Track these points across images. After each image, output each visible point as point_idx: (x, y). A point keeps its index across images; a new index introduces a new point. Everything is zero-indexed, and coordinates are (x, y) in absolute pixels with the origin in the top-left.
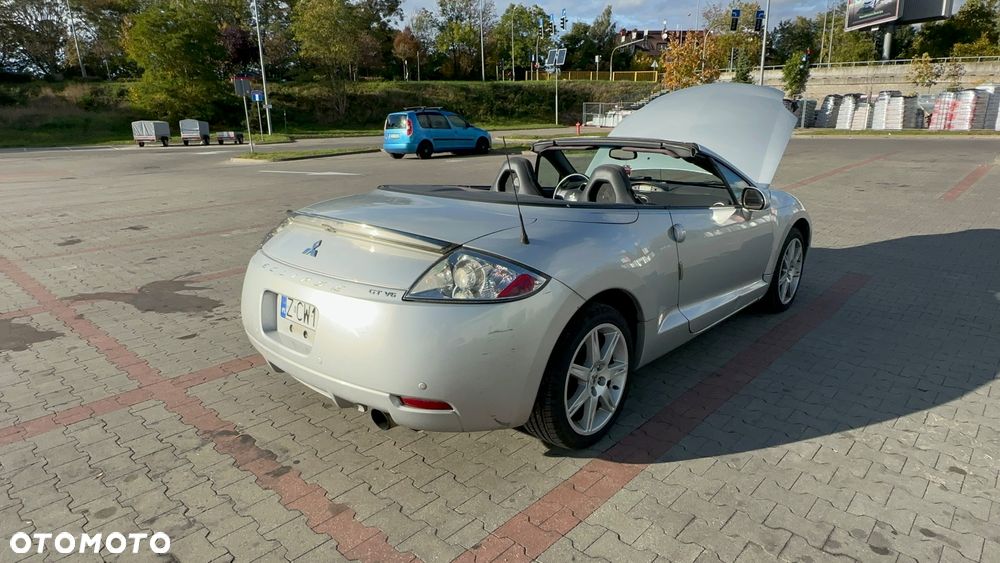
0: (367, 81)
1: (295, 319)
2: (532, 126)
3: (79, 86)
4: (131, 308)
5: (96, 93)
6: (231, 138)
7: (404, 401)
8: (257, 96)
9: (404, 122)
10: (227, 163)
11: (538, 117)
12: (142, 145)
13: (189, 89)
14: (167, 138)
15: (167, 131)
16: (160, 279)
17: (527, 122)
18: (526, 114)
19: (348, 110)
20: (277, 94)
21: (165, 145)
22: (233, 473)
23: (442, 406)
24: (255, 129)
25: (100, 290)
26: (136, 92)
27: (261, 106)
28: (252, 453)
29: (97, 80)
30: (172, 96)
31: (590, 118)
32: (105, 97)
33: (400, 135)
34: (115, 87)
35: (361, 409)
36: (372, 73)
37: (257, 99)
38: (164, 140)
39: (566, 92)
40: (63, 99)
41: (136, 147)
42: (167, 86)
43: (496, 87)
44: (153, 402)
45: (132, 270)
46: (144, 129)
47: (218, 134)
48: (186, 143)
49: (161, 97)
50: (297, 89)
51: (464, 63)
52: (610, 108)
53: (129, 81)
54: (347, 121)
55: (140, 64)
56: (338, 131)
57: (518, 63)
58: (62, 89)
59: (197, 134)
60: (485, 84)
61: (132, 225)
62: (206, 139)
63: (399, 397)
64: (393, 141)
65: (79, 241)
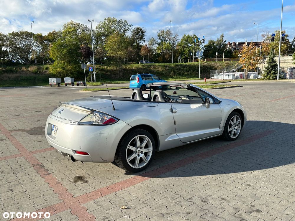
0: (130, 64)
1: (55, 131)
2: (190, 79)
3: (34, 66)
4: (27, 134)
5: (39, 69)
6: (81, 84)
7: (76, 152)
8: (91, 69)
9: (137, 78)
10: (77, 92)
11: (192, 76)
12: (51, 86)
13: (69, 67)
14: (60, 84)
15: (60, 81)
16: (38, 126)
17: (188, 78)
18: (188, 74)
19: (123, 74)
20: (99, 69)
21: (59, 86)
22: (35, 174)
23: (86, 154)
24: (90, 81)
25: (20, 129)
26: (51, 68)
27: (92, 73)
28: (43, 170)
29: (39, 64)
30: (63, 69)
31: (213, 76)
32: (42, 70)
33: (135, 83)
34: (45, 67)
35: (69, 156)
36: (133, 61)
37: (91, 70)
38: (59, 84)
39: (204, 66)
40: (28, 70)
41: (50, 87)
42: (62, 66)
43: (177, 65)
44: (22, 157)
45: (31, 123)
46: (52, 81)
47: (77, 82)
48: (66, 85)
49: (59, 70)
50: (106, 67)
51: (167, 57)
52: (221, 72)
53: (49, 65)
54: (122, 78)
55: (54, 59)
56: (119, 81)
57: (187, 56)
58: (28, 67)
59: (70, 82)
60: (173, 64)
61: (37, 111)
62: (73, 84)
63: (75, 151)
64: (133, 85)
65: (20, 115)
